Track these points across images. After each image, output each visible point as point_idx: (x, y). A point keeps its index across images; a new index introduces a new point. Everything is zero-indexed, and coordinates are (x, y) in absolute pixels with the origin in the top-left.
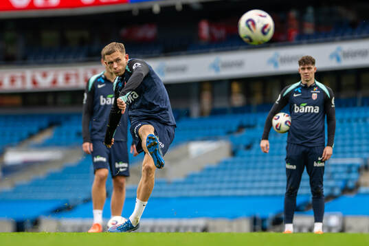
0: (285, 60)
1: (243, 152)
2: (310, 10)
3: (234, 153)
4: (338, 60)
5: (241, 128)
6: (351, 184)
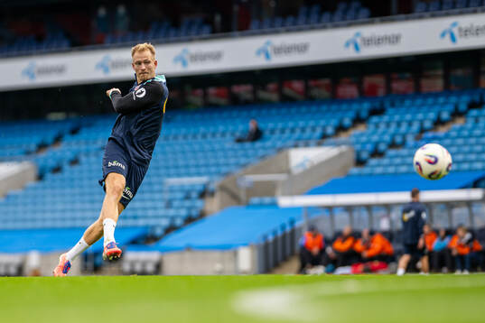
0: (117, 65)
1: (49, 176)
2: (121, 10)
3: (40, 177)
4: (184, 64)
5: (42, 146)
6: (194, 213)
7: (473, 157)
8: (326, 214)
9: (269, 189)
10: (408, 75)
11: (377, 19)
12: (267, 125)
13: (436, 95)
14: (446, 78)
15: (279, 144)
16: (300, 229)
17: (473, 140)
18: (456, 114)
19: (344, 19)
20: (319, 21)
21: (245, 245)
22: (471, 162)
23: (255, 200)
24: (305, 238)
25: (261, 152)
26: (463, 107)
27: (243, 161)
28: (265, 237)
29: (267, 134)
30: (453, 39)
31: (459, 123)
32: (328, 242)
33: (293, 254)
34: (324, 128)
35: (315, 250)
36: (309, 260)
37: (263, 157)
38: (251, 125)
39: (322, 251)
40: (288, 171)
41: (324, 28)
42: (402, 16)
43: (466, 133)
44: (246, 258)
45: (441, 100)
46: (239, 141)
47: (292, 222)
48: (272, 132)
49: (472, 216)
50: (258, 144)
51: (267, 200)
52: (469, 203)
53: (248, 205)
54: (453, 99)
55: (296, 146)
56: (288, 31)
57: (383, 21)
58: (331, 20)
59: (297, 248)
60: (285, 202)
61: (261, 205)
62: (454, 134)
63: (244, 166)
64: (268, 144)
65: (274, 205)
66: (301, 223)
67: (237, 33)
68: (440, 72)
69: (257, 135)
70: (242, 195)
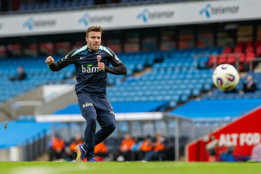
7: (156, 93)
8: (65, 127)
9: (30, 111)
10: (117, 41)
11: (99, 6)
12: (30, 71)
13: (134, 54)
14: (141, 43)
15: (37, 83)
16: (50, 136)
17: (156, 83)
18: (147, 66)
19: (78, 5)
20: (63, 6)
21: (15, 145)
22: (155, 96)
23: (21, 117)
24: (53, 142)
25: (26, 88)
26: (150, 62)
27: (14, 92)
28: (27, 141)
29: (29, 76)
30: (145, 19)
31: (148, 71)
32: (67, 144)
33: (44, 151)
34: (65, 73)
35: (59, 149)
36: (55, 155)
37: (27, 91)
38: (19, 70)
39: (63, 150)
40: (42, 99)
41: (65, 10)
42: (114, 4)
43: (152, 78)
44: (15, 154)
45: (137, 57)
46: (13, 80)
47: (45, 131)
48: (33, 75)
49: (155, 129)
50: (24, 82)
51: (29, 117)
52: (154, 122)
53: (17, 121)
54: (145, 57)
55: (47, 84)
56: (44, 12)
57: (102, 7)
58: (70, 6)
59: (48, 148)
60: (40, 119)
61: (25, 121)
62: (145, 78)
63: (15, 96)
64: (30, 82)
65: (33, 121)
66: (50, 132)
67: (12, 12)
68: (137, 40)
69: (23, 77)
70: (13, 114)
